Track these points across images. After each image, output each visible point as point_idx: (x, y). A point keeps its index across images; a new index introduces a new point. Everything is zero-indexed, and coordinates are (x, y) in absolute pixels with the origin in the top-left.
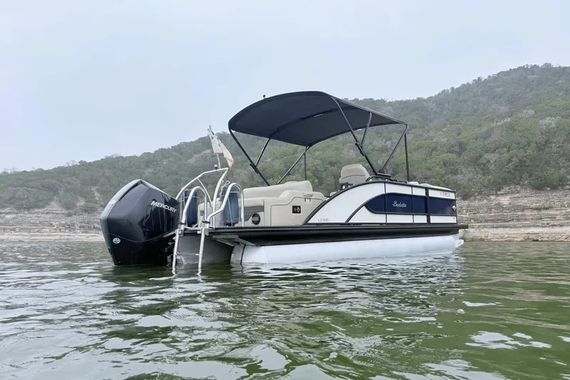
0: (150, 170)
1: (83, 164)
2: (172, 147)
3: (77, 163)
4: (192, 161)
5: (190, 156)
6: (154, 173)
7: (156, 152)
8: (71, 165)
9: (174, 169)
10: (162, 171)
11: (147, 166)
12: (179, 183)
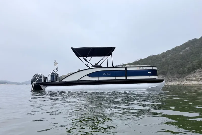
0: (165, 59)
1: (141, 59)
2: (172, 49)
3: (139, 60)
4: (181, 53)
5: (180, 51)
6: (166, 60)
7: (166, 52)
8: (137, 60)
9: (174, 57)
10: (169, 59)
11: (163, 58)
12: (176, 62)
